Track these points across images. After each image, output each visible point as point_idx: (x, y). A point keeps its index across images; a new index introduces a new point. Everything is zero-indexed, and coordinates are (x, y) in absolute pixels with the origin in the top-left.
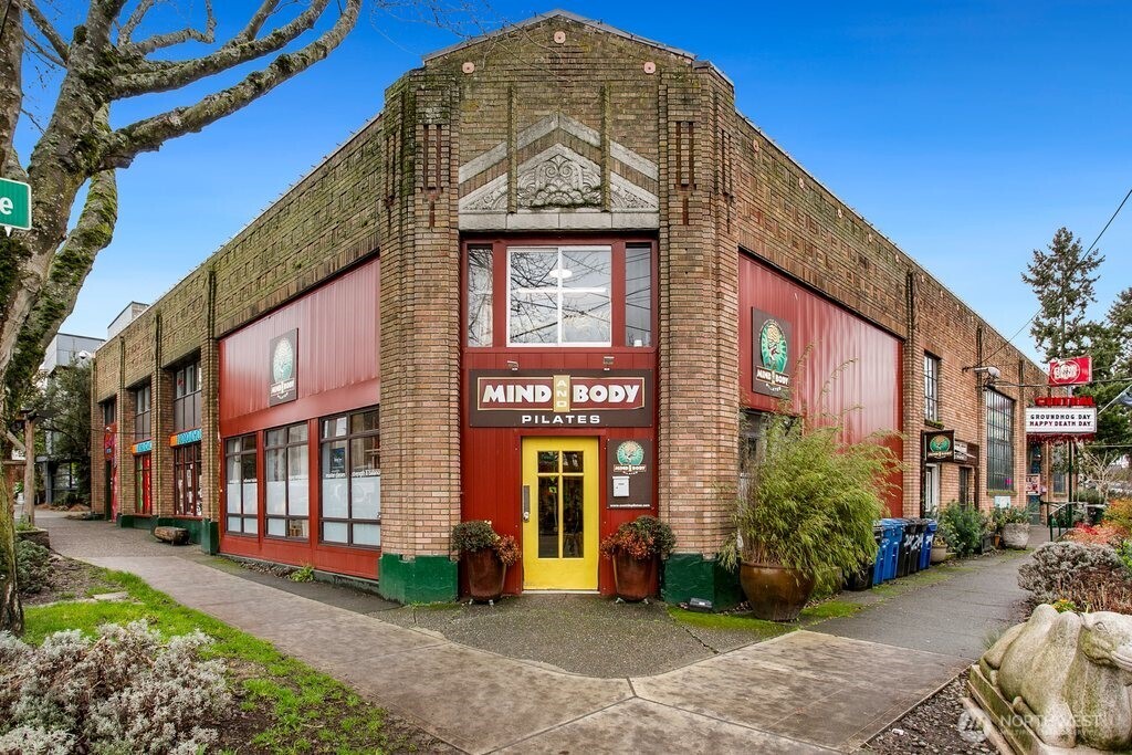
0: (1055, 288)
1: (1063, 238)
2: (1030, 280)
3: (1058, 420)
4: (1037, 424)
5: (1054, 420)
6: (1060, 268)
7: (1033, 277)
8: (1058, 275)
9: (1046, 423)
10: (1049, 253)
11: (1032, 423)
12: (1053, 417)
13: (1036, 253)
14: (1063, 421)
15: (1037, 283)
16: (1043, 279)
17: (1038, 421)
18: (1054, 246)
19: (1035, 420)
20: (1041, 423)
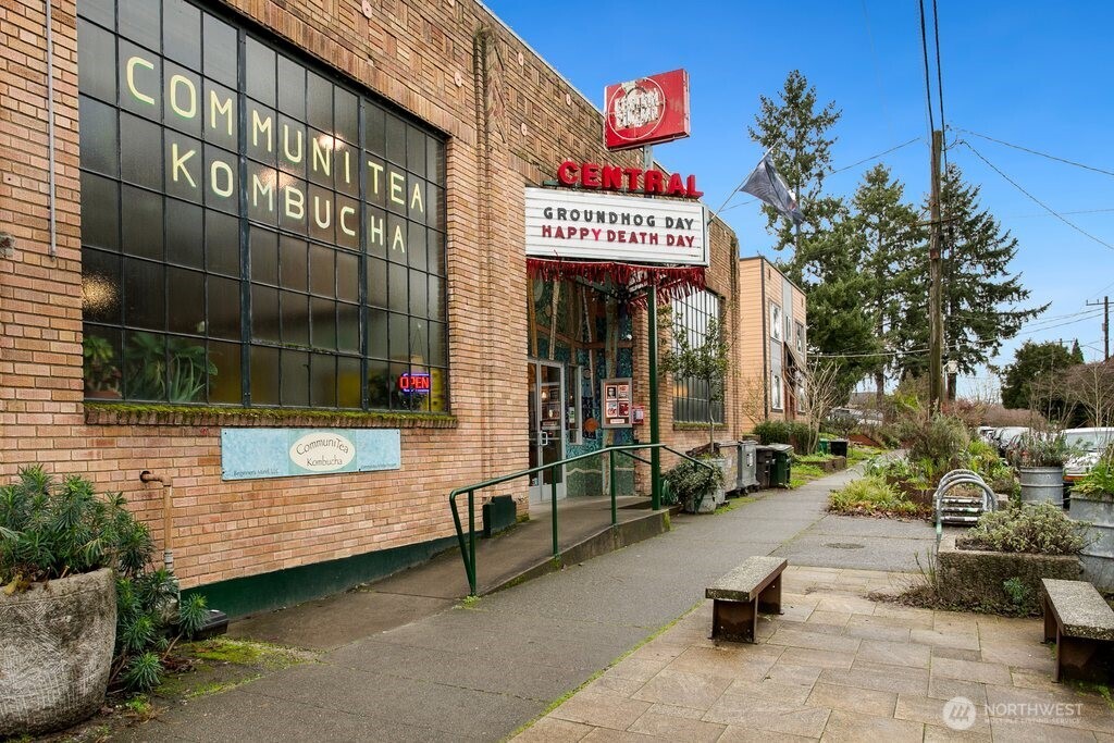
0: (785, 149)
1: (795, 85)
2: (758, 138)
3: (617, 228)
4: (559, 234)
5: (606, 227)
6: (793, 124)
7: (763, 134)
8: (791, 134)
9: (584, 232)
10: (781, 104)
11: (546, 231)
12: (601, 217)
13: (763, 100)
14: (629, 229)
15: (765, 142)
16: (772, 137)
17: (565, 225)
18: (785, 94)
19: (554, 223)
20: (572, 231)
